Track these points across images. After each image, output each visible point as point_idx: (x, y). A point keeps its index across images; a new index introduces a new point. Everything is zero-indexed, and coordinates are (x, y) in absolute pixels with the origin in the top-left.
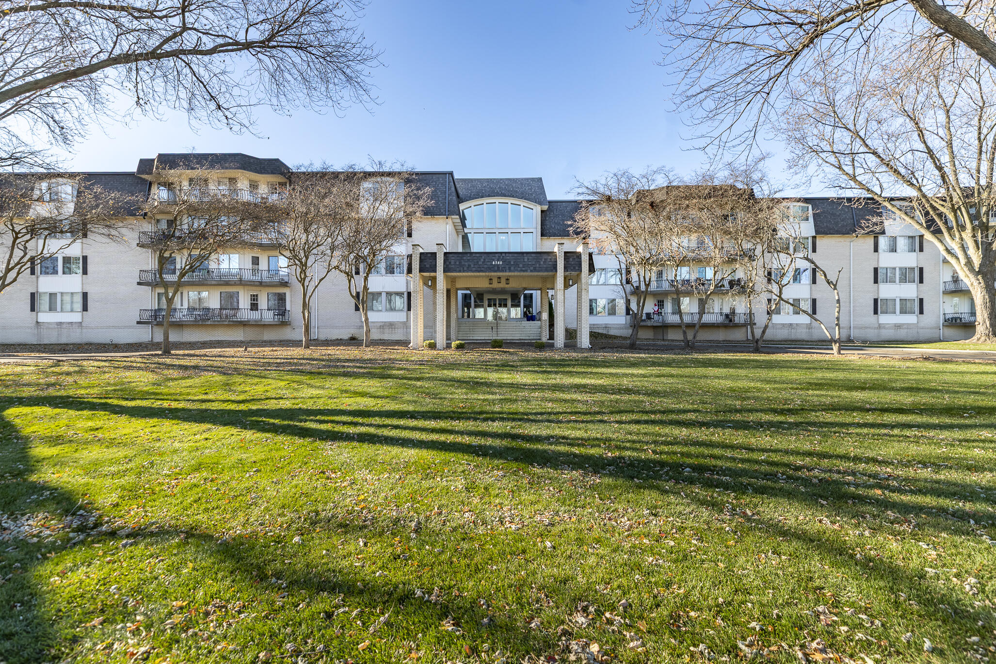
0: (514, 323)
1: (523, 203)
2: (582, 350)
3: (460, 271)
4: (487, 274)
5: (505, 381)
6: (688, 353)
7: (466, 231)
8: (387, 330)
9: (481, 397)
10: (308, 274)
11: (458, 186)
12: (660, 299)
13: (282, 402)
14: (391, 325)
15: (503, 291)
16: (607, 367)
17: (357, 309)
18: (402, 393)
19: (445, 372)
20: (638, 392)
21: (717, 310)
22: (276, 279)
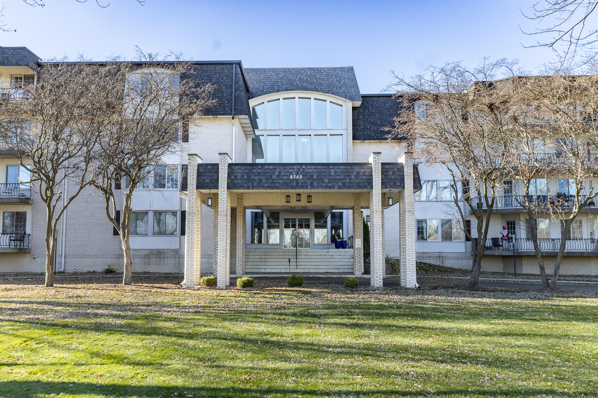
0: (319, 252)
1: (329, 98)
2: (407, 291)
3: (248, 188)
4: (283, 191)
5: (303, 340)
6: (547, 298)
7: (257, 132)
8: (153, 261)
9: (271, 365)
10: (55, 190)
11: (247, 77)
12: (511, 219)
13: (16, 369)
14: (159, 254)
15: (304, 210)
16: (438, 318)
17: (116, 233)
18: (169, 358)
19: (227, 324)
20: (474, 360)
21: (586, 235)
22: (15, 194)
